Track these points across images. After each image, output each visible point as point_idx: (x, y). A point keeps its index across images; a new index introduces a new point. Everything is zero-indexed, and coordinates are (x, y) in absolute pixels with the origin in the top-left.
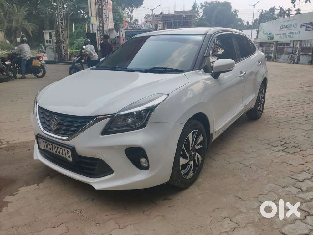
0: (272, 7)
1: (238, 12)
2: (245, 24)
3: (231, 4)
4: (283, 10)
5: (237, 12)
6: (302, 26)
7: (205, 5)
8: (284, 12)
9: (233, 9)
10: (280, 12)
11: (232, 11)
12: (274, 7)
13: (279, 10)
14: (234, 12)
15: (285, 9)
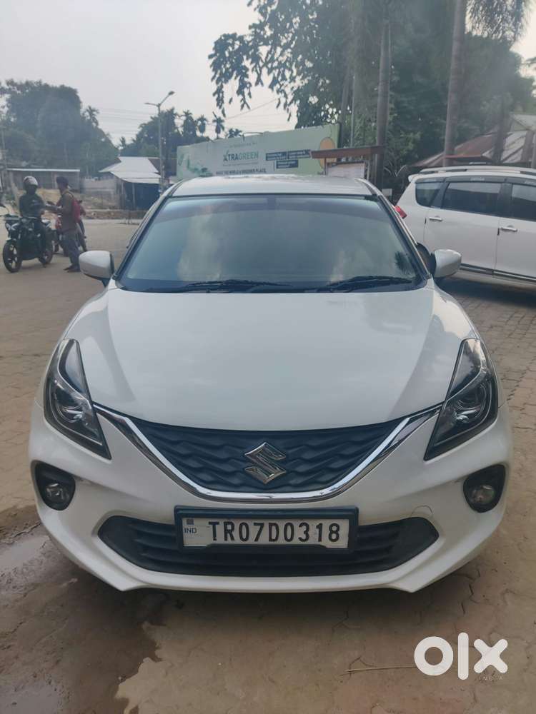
0: (169, 109)
1: (98, 113)
2: (116, 142)
3: (79, 94)
4: (191, 118)
5: (94, 113)
6: (268, 157)
7: (10, 89)
8: (194, 123)
9: (85, 106)
10: (186, 122)
11: (82, 110)
12: (172, 110)
13: (184, 118)
14: (87, 114)
15: (195, 116)
